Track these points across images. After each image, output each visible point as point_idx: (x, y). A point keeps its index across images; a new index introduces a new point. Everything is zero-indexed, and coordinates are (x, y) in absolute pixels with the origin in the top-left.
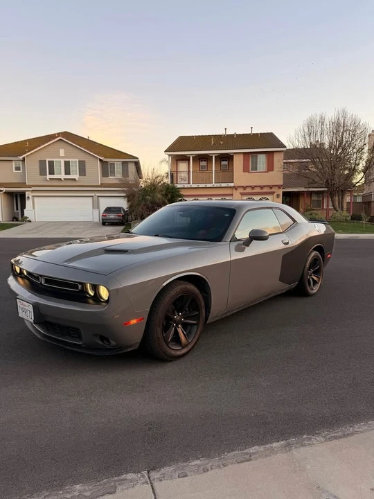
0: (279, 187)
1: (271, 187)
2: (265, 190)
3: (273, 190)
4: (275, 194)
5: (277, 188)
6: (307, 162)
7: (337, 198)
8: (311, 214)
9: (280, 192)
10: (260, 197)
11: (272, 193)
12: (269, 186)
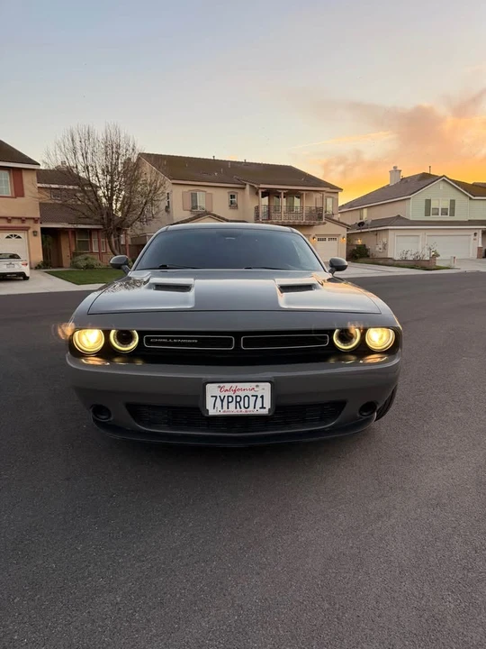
0: (35, 220)
1: (23, 220)
2: (15, 223)
3: (26, 224)
4: (30, 231)
5: (32, 221)
6: (74, 190)
7: (113, 240)
8: (86, 259)
9: (38, 227)
10: (8, 235)
11: (26, 229)
12: (20, 218)
